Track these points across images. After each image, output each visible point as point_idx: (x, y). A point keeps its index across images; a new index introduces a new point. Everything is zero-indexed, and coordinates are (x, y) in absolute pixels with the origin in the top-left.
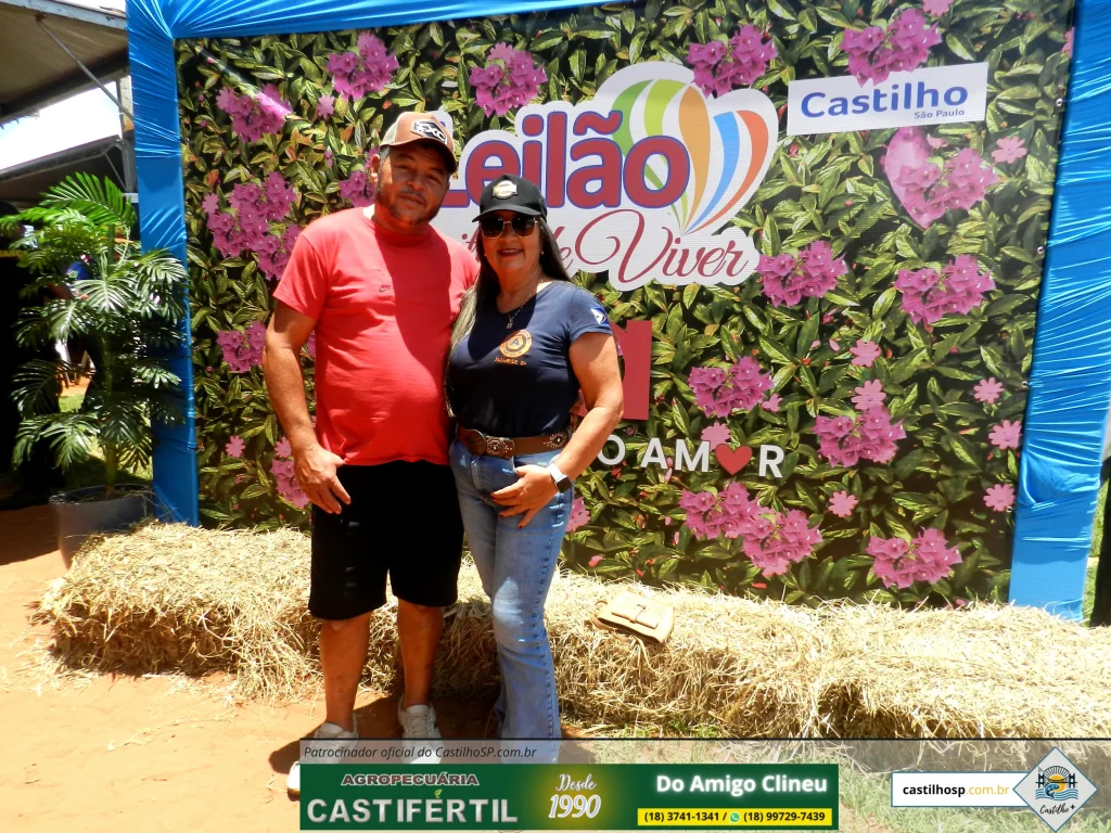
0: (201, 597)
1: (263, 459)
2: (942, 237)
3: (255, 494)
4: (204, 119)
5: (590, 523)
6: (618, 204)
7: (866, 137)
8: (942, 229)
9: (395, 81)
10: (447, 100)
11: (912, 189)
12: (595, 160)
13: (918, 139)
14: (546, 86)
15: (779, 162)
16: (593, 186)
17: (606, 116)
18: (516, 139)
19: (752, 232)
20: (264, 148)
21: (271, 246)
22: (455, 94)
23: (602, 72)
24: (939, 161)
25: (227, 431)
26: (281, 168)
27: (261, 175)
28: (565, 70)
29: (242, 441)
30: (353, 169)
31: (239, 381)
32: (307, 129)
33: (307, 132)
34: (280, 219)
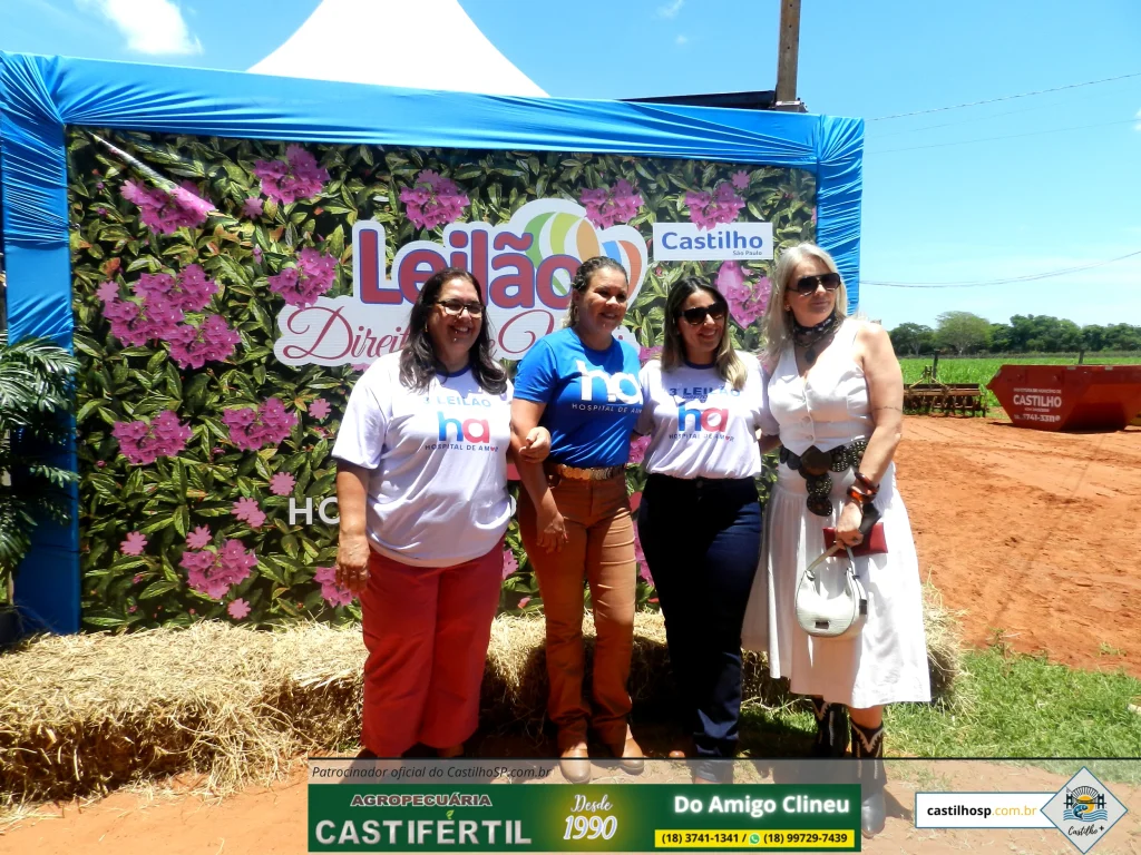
0: (163, 697)
1: (170, 554)
2: (756, 335)
3: (159, 592)
4: (103, 207)
5: (518, 570)
6: (533, 305)
7: (705, 265)
8: (755, 330)
9: (327, 191)
10: (379, 212)
11: (736, 302)
12: (512, 270)
13: (736, 269)
14: (468, 208)
15: (649, 279)
16: (512, 291)
17: (520, 236)
18: (445, 250)
19: (634, 330)
20: (180, 240)
21: (186, 335)
22: (387, 208)
23: (515, 203)
24: (749, 284)
25: (123, 528)
26: (201, 260)
27: (176, 266)
28: (485, 198)
29: (143, 536)
30: (284, 266)
31: (140, 473)
32: (232, 226)
33: (232, 229)
34: (199, 309)
